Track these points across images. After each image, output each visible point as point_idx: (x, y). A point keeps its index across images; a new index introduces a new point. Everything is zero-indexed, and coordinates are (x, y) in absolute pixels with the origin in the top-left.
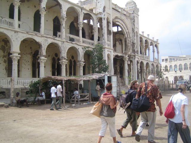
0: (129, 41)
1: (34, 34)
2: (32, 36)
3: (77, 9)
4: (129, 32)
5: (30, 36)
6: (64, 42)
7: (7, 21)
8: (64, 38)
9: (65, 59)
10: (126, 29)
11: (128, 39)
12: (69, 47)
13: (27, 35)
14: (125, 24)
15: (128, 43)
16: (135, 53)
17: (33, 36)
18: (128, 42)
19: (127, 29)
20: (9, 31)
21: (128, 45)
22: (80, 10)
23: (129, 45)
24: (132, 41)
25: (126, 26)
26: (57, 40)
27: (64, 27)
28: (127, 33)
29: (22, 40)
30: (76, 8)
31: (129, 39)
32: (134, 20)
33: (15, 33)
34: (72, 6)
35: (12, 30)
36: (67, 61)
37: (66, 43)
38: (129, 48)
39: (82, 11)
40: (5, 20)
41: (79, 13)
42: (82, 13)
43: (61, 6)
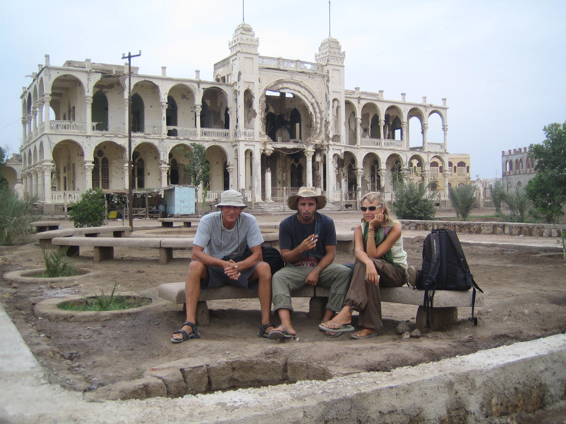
0: (318, 120)
1: (114, 136)
2: (110, 138)
3: (190, 86)
4: (317, 103)
5: (108, 139)
6: (163, 140)
7: (78, 125)
8: (164, 134)
9: (165, 163)
10: (310, 97)
11: (316, 115)
12: (173, 146)
13: (104, 138)
14: (307, 89)
15: (317, 122)
16: (328, 141)
17: (112, 138)
18: (316, 120)
19: (313, 97)
20: (79, 137)
21: (315, 126)
22: (196, 86)
23: (319, 126)
24: (324, 119)
25: (309, 92)
26: (151, 139)
27: (164, 118)
28: (312, 104)
29: (96, 145)
30: (187, 84)
31: (318, 115)
32: (328, 78)
33: (87, 138)
34: (179, 83)
35: (83, 136)
36: (169, 166)
37: (167, 140)
38: (318, 131)
39: (199, 87)
40: (75, 124)
41: (194, 91)
42: (201, 89)
43: (159, 88)
